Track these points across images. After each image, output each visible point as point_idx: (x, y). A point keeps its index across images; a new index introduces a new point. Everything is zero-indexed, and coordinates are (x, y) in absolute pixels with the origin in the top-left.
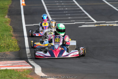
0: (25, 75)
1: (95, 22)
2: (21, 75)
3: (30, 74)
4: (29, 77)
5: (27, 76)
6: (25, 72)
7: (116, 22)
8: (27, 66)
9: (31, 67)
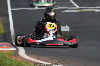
0: (9, 56)
1: (78, 7)
2: (5, 56)
3: (13, 56)
4: (12, 58)
5: (11, 58)
6: (9, 53)
7: (98, 7)
8: (11, 48)
9: (15, 49)
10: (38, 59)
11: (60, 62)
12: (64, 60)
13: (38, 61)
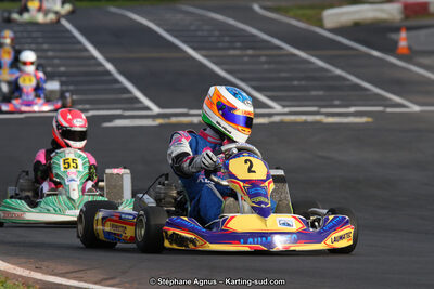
10: (37, 269)
11: (112, 278)
12: (124, 273)
13: (38, 276)
